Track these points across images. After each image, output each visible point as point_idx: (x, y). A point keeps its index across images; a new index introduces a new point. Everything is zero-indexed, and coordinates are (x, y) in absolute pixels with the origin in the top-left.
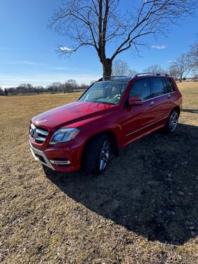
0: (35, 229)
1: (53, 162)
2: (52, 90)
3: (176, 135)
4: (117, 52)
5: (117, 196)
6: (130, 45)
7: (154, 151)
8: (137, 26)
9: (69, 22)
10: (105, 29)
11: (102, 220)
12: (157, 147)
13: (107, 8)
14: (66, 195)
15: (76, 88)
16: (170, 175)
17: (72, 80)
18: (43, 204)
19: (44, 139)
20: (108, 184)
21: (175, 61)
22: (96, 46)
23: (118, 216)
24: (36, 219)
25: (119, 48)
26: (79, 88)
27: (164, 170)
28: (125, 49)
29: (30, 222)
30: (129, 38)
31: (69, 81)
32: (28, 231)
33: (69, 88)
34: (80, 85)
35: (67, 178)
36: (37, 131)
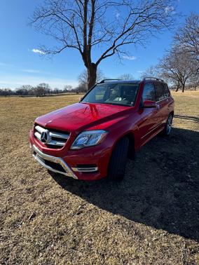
0: (80, 254)
1: (75, 169)
2: (21, 93)
3: (173, 137)
4: (102, 58)
5: (153, 202)
6: (114, 52)
7: (162, 153)
8: (123, 34)
9: (51, 22)
10: (91, 34)
11: (153, 232)
12: (163, 150)
13: (93, 14)
14: (97, 208)
15: (49, 92)
16: (189, 176)
17: (44, 84)
18: (75, 221)
19: (64, 144)
20: (136, 190)
21: (145, 71)
22: (80, 49)
23: (167, 225)
24: (74, 241)
25: (105, 54)
26: (52, 92)
27: (181, 172)
28: (110, 55)
29: (69, 246)
30: (114, 46)
31: (41, 85)
32: (72, 258)
33: (41, 92)
34: (53, 90)
35: (87, 187)
36: (51, 134)
